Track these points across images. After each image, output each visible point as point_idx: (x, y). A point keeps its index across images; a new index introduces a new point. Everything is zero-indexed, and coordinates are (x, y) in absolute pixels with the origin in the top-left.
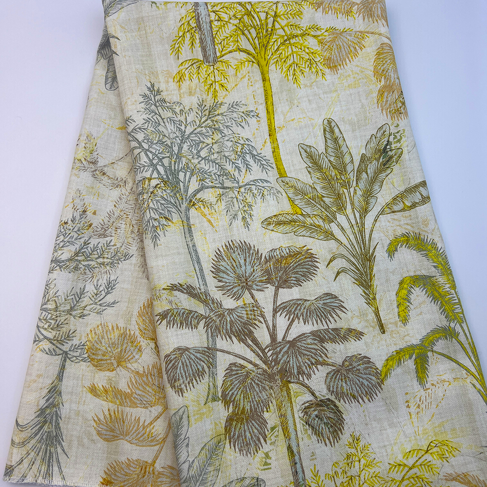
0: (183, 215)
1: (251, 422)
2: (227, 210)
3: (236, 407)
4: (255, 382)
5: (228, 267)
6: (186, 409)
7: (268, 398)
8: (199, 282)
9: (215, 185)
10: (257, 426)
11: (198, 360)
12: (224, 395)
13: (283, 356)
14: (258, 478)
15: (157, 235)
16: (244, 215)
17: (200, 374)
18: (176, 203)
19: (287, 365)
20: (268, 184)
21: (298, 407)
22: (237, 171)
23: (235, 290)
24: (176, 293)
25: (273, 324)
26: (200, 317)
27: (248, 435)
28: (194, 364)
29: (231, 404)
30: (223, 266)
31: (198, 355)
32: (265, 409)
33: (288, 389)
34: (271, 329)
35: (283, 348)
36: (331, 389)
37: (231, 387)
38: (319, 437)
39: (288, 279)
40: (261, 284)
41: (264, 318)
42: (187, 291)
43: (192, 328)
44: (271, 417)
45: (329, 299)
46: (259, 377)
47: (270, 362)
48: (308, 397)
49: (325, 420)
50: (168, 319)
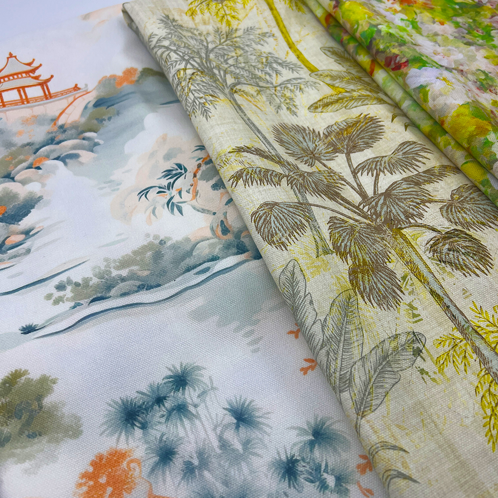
0: (229, 97)
1: (378, 273)
2: (269, 102)
3: (355, 258)
4: (363, 235)
5: (290, 141)
6: (296, 263)
7: (384, 249)
8: (267, 147)
9: (250, 83)
10: (386, 278)
11: (292, 214)
12: (337, 248)
13: (382, 208)
14: (413, 332)
15: (207, 109)
16: (287, 106)
17: (300, 227)
18: (218, 87)
19: (390, 215)
20: (303, 80)
21: (423, 248)
22: (268, 75)
23: (305, 159)
24: (245, 154)
25: (357, 184)
26: (280, 177)
27: (381, 287)
28: (289, 217)
29: (348, 255)
30: (284, 139)
31: (291, 209)
32: (386, 261)
33: (403, 236)
34: (357, 188)
35: (378, 201)
36: (453, 220)
37: (341, 239)
38: (464, 270)
39: (355, 144)
40: (328, 155)
41: (345, 181)
42: (257, 153)
43: (275, 185)
44: (397, 267)
45: (407, 147)
46: (365, 231)
47: (370, 216)
48: (431, 235)
49: (463, 251)
50: (244, 178)
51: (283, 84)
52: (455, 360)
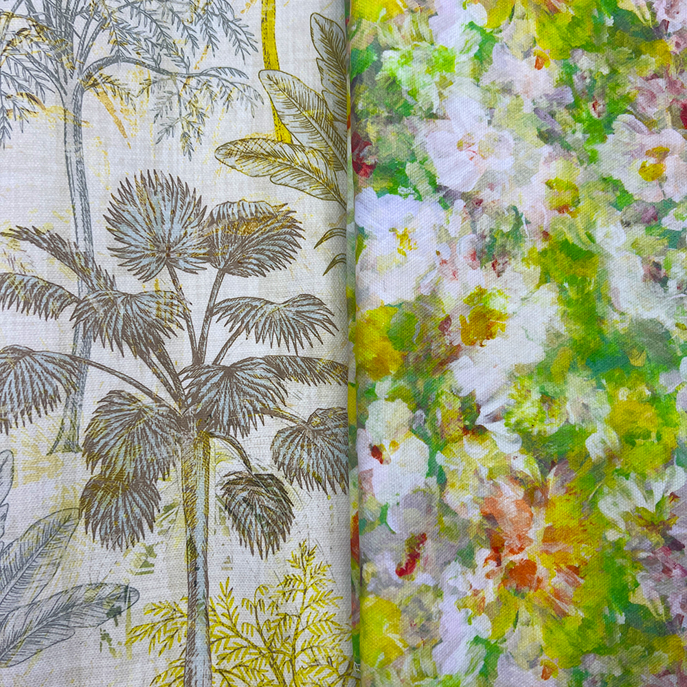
0: (68, 99)
1: (131, 494)
2: (156, 112)
3: (108, 467)
4: (150, 428)
5: (139, 218)
6: (11, 457)
7: (170, 457)
8: (77, 233)
9: (143, 60)
10: (141, 502)
11: (48, 375)
12: (89, 445)
13: (209, 390)
14: (127, 587)
15: (8, 127)
16: (186, 130)
17: (49, 400)
18: (57, 72)
19: (213, 406)
20: (243, 80)
21: (218, 479)
22: (190, 44)
23: (145, 262)
24: (26, 245)
25: (202, 334)
26: (66, 299)
27: (122, 514)
28: (38, 380)
29: (101, 460)
30: (129, 213)
31: (50, 367)
32: (160, 476)
33: (207, 448)
34: (197, 342)
35: (212, 377)
36: (280, 459)
37: (106, 432)
38: (244, 536)
39: (243, 259)
40: (194, 260)
41: (187, 321)
42: (49, 244)
43: (47, 316)
44: (169, 490)
45: (307, 305)
46: (159, 421)
47: (183, 398)
49: (258, 511)
50: (3, 291)
51: (207, 75)
52: (157, 636)
